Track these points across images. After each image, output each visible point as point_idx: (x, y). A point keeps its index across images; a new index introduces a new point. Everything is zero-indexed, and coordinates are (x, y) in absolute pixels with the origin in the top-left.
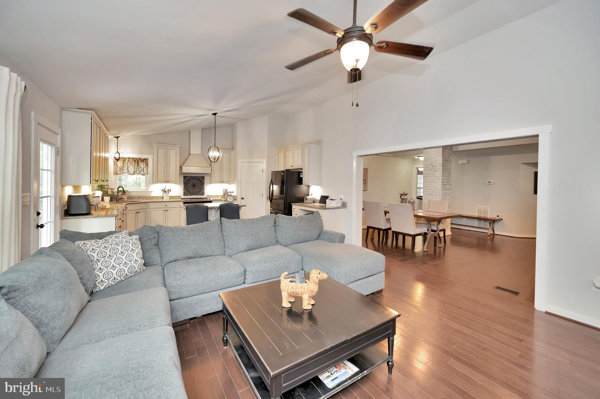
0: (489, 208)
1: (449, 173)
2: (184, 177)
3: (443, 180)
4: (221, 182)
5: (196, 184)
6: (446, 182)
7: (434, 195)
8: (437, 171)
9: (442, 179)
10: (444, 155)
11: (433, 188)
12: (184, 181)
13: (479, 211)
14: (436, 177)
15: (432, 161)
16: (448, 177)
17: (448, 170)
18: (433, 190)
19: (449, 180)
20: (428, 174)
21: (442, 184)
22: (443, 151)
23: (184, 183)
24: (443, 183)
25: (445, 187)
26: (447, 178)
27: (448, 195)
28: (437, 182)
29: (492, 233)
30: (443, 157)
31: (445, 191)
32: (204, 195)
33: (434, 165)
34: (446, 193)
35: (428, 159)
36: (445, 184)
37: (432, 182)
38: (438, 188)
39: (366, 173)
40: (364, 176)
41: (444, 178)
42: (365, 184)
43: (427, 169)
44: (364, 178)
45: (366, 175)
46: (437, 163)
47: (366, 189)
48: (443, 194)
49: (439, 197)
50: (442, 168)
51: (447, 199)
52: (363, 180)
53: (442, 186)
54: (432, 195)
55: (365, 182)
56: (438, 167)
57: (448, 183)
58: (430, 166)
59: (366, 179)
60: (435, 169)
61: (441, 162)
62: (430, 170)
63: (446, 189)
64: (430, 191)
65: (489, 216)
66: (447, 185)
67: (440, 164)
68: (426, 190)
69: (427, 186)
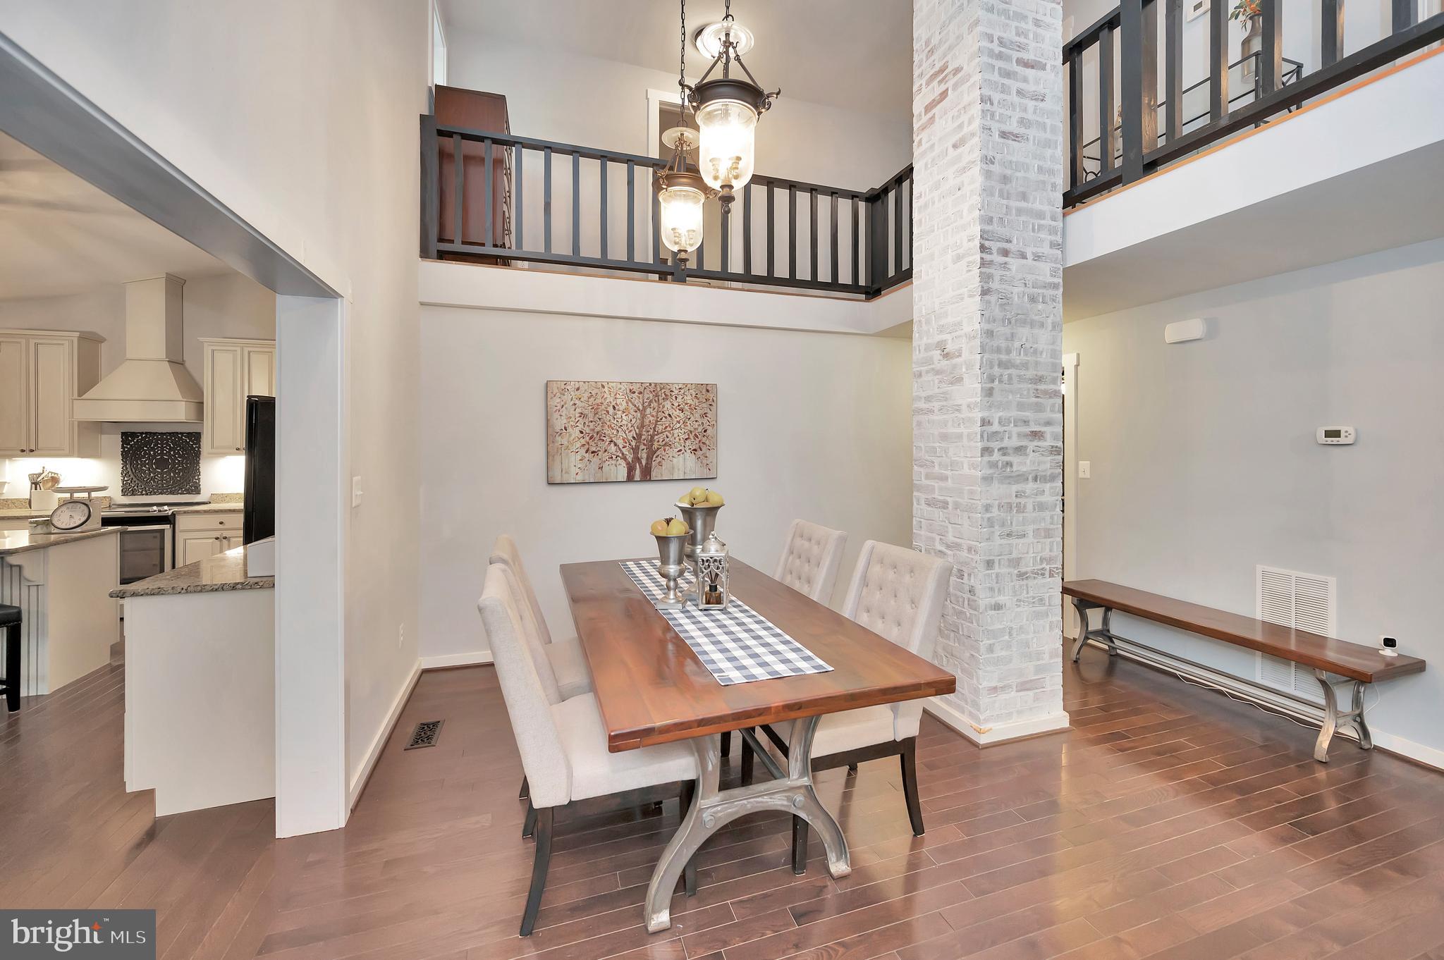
0: (1332, 582)
1: (1042, 387)
2: (123, 434)
3: (996, 427)
4: (238, 449)
5: (170, 456)
6: (1022, 435)
7: (950, 506)
8: (959, 380)
9: (985, 422)
10: (995, 285)
11: (949, 473)
12: (123, 447)
14: (958, 409)
15: (941, 329)
16: (1039, 408)
17: (1030, 373)
18: (947, 478)
19: (1050, 423)
20: (928, 399)
21: (986, 451)
22: (983, 263)
23: (125, 455)
24: (995, 445)
25: (1009, 464)
26: (1028, 414)
28: (960, 436)
29: (1351, 732)
30: (993, 298)
31: (1015, 488)
32: (198, 492)
33: (950, 347)
34: (1019, 500)
35: (928, 322)
36: (1007, 448)
37: (944, 437)
38: (966, 470)
39: (704, 405)
40: (692, 419)
41: (1001, 414)
42: (699, 453)
43: (927, 372)
44: (697, 427)
45: (702, 412)
46: (960, 336)
47: (706, 471)
48: (997, 502)
49: (969, 518)
50: (982, 358)
51: (1030, 529)
52: (691, 437)
53: (986, 459)
54: (945, 505)
55: (700, 441)
56: (965, 354)
57: (1032, 445)
58: (936, 354)
59: (705, 431)
60: (955, 367)
61: (977, 327)
62: (936, 375)
63: (1022, 478)
64: (936, 485)
65: (1332, 631)
66: (1026, 455)
67: (971, 338)
68: (925, 482)
69: (927, 457)
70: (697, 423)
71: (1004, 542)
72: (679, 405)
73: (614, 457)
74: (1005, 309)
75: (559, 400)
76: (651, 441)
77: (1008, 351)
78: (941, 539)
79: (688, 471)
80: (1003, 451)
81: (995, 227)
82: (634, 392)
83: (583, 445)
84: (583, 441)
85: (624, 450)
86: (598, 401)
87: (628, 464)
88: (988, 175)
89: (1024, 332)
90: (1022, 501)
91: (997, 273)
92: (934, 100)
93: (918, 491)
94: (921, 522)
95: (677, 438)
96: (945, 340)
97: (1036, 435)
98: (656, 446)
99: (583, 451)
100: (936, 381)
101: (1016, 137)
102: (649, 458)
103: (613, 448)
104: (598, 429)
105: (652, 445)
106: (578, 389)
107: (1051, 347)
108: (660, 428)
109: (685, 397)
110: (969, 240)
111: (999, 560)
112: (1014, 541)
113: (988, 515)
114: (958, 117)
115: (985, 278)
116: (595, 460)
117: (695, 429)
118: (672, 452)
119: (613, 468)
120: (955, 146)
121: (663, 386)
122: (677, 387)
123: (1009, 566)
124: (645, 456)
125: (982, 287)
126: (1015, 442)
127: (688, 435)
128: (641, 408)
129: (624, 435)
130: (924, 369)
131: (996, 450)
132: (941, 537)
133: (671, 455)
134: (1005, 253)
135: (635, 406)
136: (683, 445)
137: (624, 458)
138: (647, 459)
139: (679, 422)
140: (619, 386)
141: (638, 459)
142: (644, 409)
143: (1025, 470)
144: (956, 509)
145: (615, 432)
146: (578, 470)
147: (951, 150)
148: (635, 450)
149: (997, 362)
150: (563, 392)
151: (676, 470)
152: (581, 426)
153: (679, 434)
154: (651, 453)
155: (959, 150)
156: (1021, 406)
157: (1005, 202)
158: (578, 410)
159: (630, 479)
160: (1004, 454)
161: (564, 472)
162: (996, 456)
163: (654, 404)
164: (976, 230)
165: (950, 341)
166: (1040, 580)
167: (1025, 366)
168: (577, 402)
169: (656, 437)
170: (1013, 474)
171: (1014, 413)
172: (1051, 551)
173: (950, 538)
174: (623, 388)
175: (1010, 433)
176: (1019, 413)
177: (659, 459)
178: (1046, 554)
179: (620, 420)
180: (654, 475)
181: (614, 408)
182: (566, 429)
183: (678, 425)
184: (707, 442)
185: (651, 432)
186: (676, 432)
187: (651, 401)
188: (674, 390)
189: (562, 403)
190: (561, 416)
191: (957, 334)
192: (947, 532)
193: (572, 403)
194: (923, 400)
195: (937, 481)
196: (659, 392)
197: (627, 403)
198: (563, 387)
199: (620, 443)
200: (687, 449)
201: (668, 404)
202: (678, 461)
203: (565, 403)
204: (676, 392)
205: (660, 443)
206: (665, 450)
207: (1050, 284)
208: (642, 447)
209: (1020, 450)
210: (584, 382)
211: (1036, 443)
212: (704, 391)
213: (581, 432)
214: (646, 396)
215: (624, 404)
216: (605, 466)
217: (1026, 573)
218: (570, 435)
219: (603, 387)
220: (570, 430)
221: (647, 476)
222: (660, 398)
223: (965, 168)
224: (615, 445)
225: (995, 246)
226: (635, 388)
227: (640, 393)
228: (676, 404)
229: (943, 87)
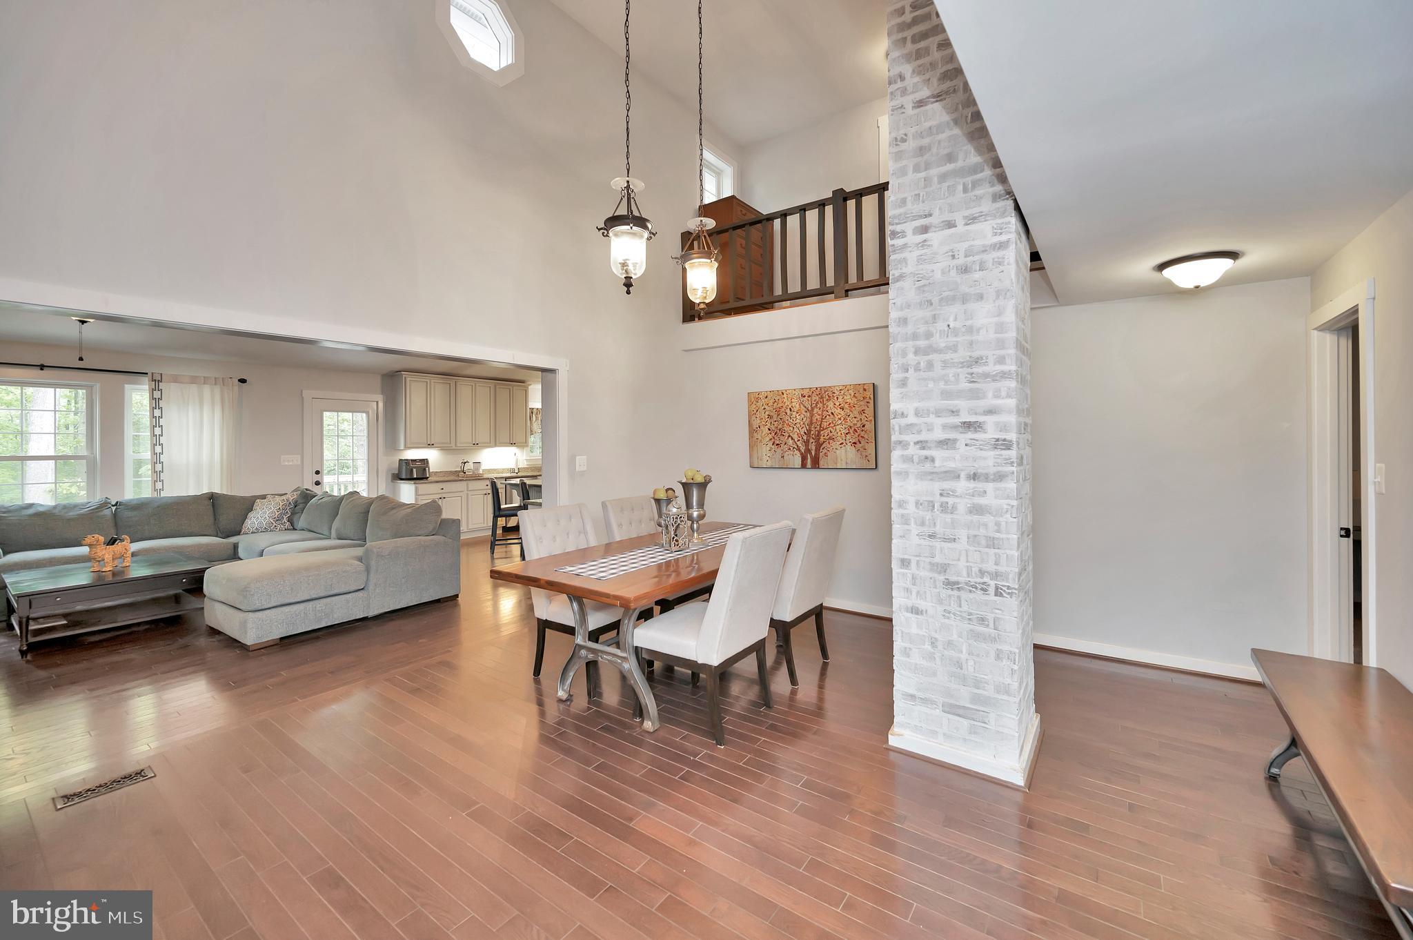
3: (911, 419)
17: (962, 354)
19: (990, 412)
21: (899, 444)
26: (957, 403)
31: (939, 485)
34: (944, 499)
36: (927, 442)
39: (862, 403)
40: (852, 416)
41: (919, 404)
42: (858, 446)
44: (856, 422)
45: (861, 409)
47: (865, 462)
51: (963, 534)
52: (851, 431)
53: (899, 453)
55: (859, 436)
57: (964, 438)
59: (864, 426)
66: (955, 449)
70: (856, 419)
71: (924, 542)
72: (840, 405)
73: (792, 448)
74: (924, 291)
75: (756, 406)
76: (818, 436)
77: (929, 335)
79: (849, 462)
80: (922, 444)
81: (907, 208)
82: (805, 396)
83: (771, 439)
84: (770, 436)
85: (798, 443)
86: (780, 405)
87: (802, 454)
89: (952, 311)
90: (951, 501)
91: (913, 255)
95: (839, 433)
98: (822, 439)
99: (771, 444)
102: (818, 450)
103: (790, 441)
104: (780, 426)
105: (820, 438)
106: (766, 397)
107: (996, 319)
108: (825, 425)
109: (845, 397)
111: (918, 561)
112: (938, 544)
113: (902, 511)
116: (779, 451)
117: (854, 424)
118: (835, 445)
119: (791, 457)
121: (826, 389)
122: (839, 389)
123: (931, 570)
124: (814, 448)
126: (939, 435)
127: (849, 430)
128: (810, 409)
129: (798, 431)
131: (912, 444)
133: (834, 447)
135: (806, 407)
136: (844, 438)
137: (799, 450)
138: (816, 451)
139: (840, 419)
140: (794, 392)
141: (808, 450)
142: (813, 409)
143: (954, 466)
145: (792, 429)
146: (768, 458)
148: (807, 443)
149: (913, 350)
150: (758, 400)
151: (839, 460)
152: (769, 425)
153: (841, 429)
154: (819, 446)
156: (946, 395)
158: (767, 413)
159: (804, 466)
160: (923, 448)
161: (760, 458)
162: (915, 450)
163: (820, 405)
166: (978, 595)
167: (954, 348)
168: (766, 407)
169: (822, 432)
170: (935, 470)
171: (935, 403)
172: (997, 564)
174: (797, 394)
175: (929, 425)
176: (944, 402)
177: (825, 451)
178: (989, 567)
179: (795, 419)
180: (821, 463)
181: (790, 410)
182: (760, 427)
183: (840, 422)
184: (866, 436)
185: (818, 428)
186: (837, 427)
187: (817, 403)
188: (836, 392)
190: (757, 417)
193: (763, 407)
196: (822, 395)
197: (799, 405)
198: (758, 397)
199: (795, 437)
200: (848, 442)
201: (830, 404)
202: (841, 453)
203: (760, 409)
204: (837, 393)
205: (826, 437)
206: (829, 443)
207: (993, 245)
208: (812, 440)
209: (944, 444)
210: (771, 391)
211: (970, 435)
212: (861, 390)
213: (769, 430)
214: (814, 398)
215: (797, 406)
216: (785, 455)
217: (958, 583)
218: (763, 432)
219: (783, 394)
220: (762, 428)
221: (816, 464)
222: (825, 399)
224: (792, 439)
226: (805, 393)
227: (809, 396)
228: (838, 404)
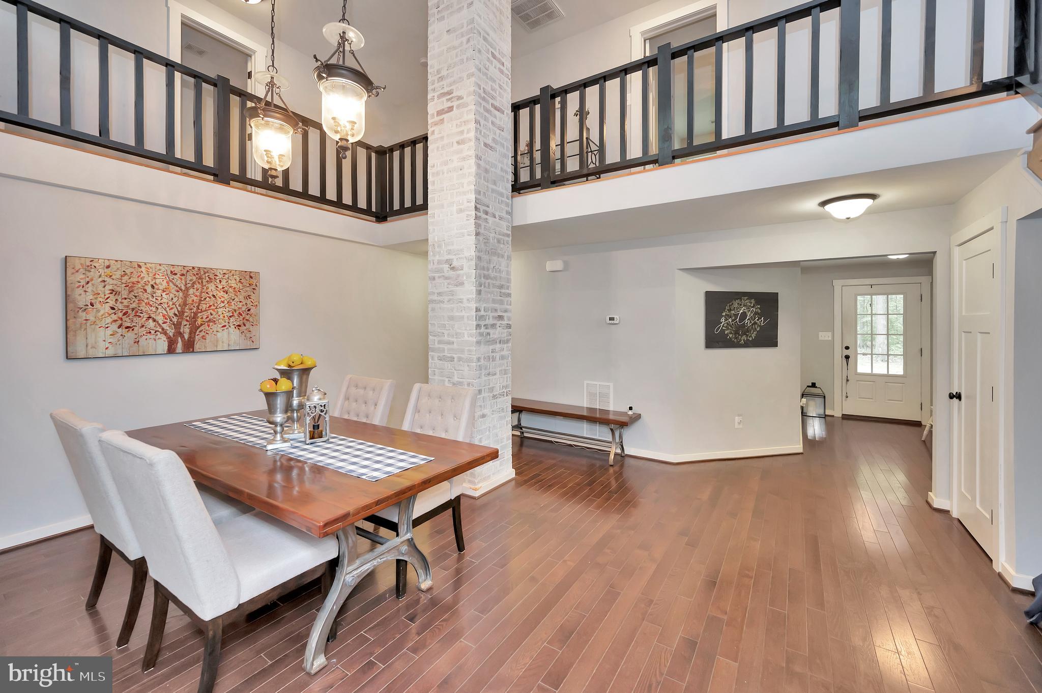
0: (611, 385)
1: (503, 291)
3: (482, 313)
6: (494, 318)
7: (455, 360)
8: (462, 284)
9: (478, 310)
10: (482, 231)
11: (455, 340)
13: (592, 395)
14: (461, 301)
15: (449, 252)
16: (501, 302)
17: (498, 283)
18: (453, 343)
19: (506, 311)
20: (439, 294)
21: (478, 326)
22: (477, 217)
24: (482, 323)
25: (488, 334)
26: (497, 306)
27: (502, 358)
28: (463, 317)
29: (619, 451)
30: (481, 238)
31: (491, 347)
33: (455, 264)
34: (493, 354)
35: (440, 246)
36: (487, 325)
37: (451, 318)
38: (466, 338)
39: (248, 289)
40: (237, 299)
41: (485, 305)
42: (243, 328)
43: (439, 277)
44: (241, 306)
45: (246, 294)
46: (461, 258)
47: (249, 343)
48: (483, 356)
49: (468, 366)
50: (476, 272)
51: (498, 370)
52: (236, 314)
53: (478, 331)
54: (452, 359)
55: (243, 319)
56: (466, 269)
57: (498, 323)
58: (446, 267)
59: (249, 310)
60: (458, 276)
61: (474, 254)
62: (445, 280)
63: (494, 342)
64: (446, 348)
65: (611, 408)
66: (496, 328)
67: (469, 260)
68: (437, 346)
69: (439, 330)
70: (241, 304)
71: (486, 378)
72: (223, 288)
73: (153, 332)
74: (486, 245)
75: (83, 276)
76: (194, 318)
77: (488, 270)
78: (449, 380)
79: (232, 343)
80: (486, 326)
81: (481, 197)
82: (176, 274)
83: (115, 321)
84: (115, 317)
85: (164, 326)
86: (134, 279)
87: (169, 338)
88: (478, 166)
89: (495, 258)
90: (494, 354)
91: (483, 224)
92: (443, 110)
93: (432, 351)
94: (435, 371)
95: (222, 316)
96: (452, 259)
97: (501, 318)
98: (199, 321)
99: (114, 327)
100: (446, 284)
101: (491, 148)
102: (193, 332)
103: (151, 324)
104: (134, 305)
105: (195, 321)
106: (108, 267)
107: (506, 269)
108: (203, 307)
109: (230, 282)
110: (468, 202)
111: (484, 389)
112: (491, 377)
113: (479, 363)
114: (461, 126)
115: (477, 226)
116: (130, 335)
117: (239, 308)
118: (214, 327)
119: (152, 342)
120: (458, 143)
121: (206, 271)
122: (222, 273)
123: (489, 392)
124: (187, 330)
125: (476, 231)
126: (491, 321)
127: (233, 313)
128: (183, 288)
129: (165, 312)
130: (437, 275)
131: (483, 326)
132: (450, 379)
133: (215, 330)
134: (486, 213)
135: (177, 286)
136: (227, 321)
137: (164, 332)
138: (190, 333)
139: (223, 302)
140: (159, 267)
141: (181, 335)
142: (187, 289)
143: (495, 337)
144: (459, 361)
145: (154, 309)
146: (108, 345)
147: (455, 144)
148: (177, 326)
149: (483, 276)
150: (88, 268)
151: (220, 343)
152: (111, 302)
153: (223, 312)
154: (194, 329)
155: (461, 146)
156: (494, 301)
157: (486, 183)
158: (108, 287)
159: (171, 350)
160: (486, 328)
161: (89, 347)
162: (483, 329)
163: (197, 286)
164: (472, 197)
165: (455, 260)
166: (502, 399)
167: (495, 278)
168: (107, 279)
169: (199, 315)
170: (491, 340)
171: (491, 305)
172: (507, 382)
173: (456, 379)
174: (164, 270)
175: (489, 316)
176: (493, 305)
177: (202, 334)
178: (505, 384)
179: (160, 298)
180: (197, 347)
181: (153, 287)
182: (92, 305)
183: (222, 305)
184: (251, 319)
185: (195, 309)
186: (220, 310)
187: (194, 283)
188: (218, 274)
189: (88, 279)
190: (85, 291)
191: (460, 256)
192: (454, 376)
193: (101, 279)
194: (436, 295)
195: (446, 345)
196: (202, 276)
197: (167, 282)
198: (88, 263)
199: (160, 319)
200: (231, 324)
201: (212, 287)
202: (223, 335)
203: (92, 280)
204: (221, 276)
205: (204, 320)
206: (209, 326)
207: (506, 234)
208: (184, 323)
209: (493, 326)
210: (117, 261)
211: (500, 322)
212: (248, 277)
213: (113, 308)
214: (189, 278)
215: (165, 284)
216: (142, 341)
217: (496, 395)
218: (98, 311)
219: (140, 266)
220: (97, 306)
221: (189, 347)
222: (204, 281)
223: (465, 158)
224: (154, 320)
225: (482, 208)
226: (176, 270)
227: (183, 275)
228: (220, 287)
229: (449, 104)
